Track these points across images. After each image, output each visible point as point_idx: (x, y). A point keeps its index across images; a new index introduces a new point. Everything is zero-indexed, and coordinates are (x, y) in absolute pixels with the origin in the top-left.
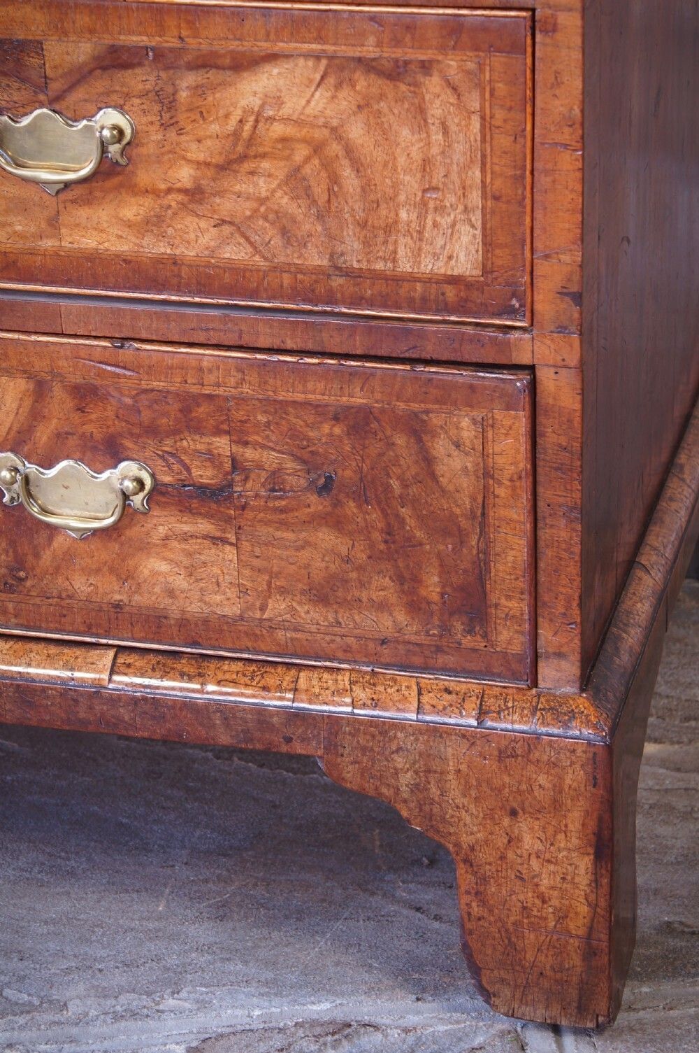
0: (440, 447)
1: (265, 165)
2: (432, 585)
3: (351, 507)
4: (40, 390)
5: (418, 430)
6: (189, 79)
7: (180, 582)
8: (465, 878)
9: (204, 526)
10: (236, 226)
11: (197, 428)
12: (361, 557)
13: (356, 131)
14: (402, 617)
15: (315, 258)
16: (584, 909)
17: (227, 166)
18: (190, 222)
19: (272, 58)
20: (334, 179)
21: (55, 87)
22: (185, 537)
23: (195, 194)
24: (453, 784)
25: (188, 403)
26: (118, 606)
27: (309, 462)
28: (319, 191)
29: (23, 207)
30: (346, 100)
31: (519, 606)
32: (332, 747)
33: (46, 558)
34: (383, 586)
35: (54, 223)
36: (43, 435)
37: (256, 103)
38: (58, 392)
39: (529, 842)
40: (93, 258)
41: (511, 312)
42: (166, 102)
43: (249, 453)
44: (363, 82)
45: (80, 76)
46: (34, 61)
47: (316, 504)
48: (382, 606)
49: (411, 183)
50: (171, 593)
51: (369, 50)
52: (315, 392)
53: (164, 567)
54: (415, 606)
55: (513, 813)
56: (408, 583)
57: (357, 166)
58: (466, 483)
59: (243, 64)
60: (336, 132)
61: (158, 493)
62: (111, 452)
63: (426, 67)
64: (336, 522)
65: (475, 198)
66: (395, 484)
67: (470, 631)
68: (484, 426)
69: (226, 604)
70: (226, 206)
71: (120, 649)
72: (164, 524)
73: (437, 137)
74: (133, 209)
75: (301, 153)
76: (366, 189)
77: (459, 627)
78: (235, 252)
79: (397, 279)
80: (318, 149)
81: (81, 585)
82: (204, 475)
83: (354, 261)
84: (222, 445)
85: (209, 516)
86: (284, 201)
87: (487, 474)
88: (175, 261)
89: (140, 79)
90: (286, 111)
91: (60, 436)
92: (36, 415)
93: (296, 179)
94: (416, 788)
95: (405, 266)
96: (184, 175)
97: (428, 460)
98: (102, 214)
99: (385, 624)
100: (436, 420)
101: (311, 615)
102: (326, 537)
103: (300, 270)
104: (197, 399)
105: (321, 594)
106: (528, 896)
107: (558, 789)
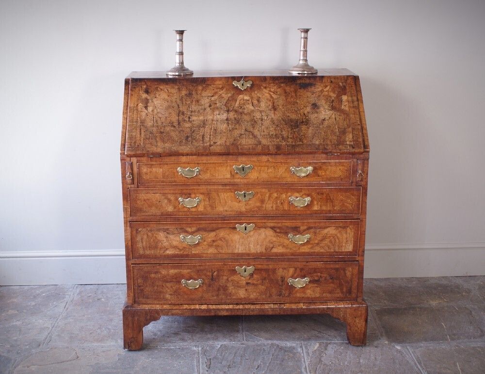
0: (347, 272)
1: (327, 240)
2: (345, 290)
3: (335, 280)
4: (296, 269)
5: (344, 270)
6: (318, 230)
7: (312, 293)
8: (348, 327)
9: (316, 285)
10: (323, 247)
11: (316, 272)
12: (336, 287)
13: (338, 235)
14: (340, 294)
15: (332, 251)
16: (363, 329)
17: (322, 240)
18: (317, 247)
19: (329, 227)
20: (335, 241)
21: (301, 232)
22: (313, 287)
23: (318, 244)
24: (348, 315)
25: (315, 269)
26: (303, 297)
27: (330, 275)
28: (333, 242)
29: (295, 247)
30: (337, 231)
31: (356, 291)
32: (333, 312)
33: (294, 291)
34: (338, 290)
35: (299, 249)
36: (295, 275)
37: (326, 232)
38: (298, 270)
39: (357, 321)
40: (304, 252)
41: (356, 255)
42: (315, 233)
43: (323, 275)
44: (340, 229)
45: (304, 231)
46: (299, 229)
47: (331, 281)
48: (338, 293)
49: (345, 241)
50: (310, 295)
51: (341, 225)
52: (332, 266)
53: (309, 291)
54: (342, 292)
55: (356, 318)
56: (342, 289)
57: (338, 239)
58: (350, 276)
59: (325, 228)
60: (336, 235)
61: (310, 282)
62: (304, 277)
63: (348, 227)
64: (333, 283)
65: (352, 242)
66: (341, 277)
67: (349, 295)
68: (352, 268)
69: (318, 295)
70: (321, 245)
71: (303, 303)
72: (311, 285)
73: (348, 235)
74: (310, 246)
75: (332, 238)
76: (339, 241)
77: (348, 295)
78: (322, 251)
79: (342, 252)
80: (333, 237)
81: (298, 295)
82: (316, 278)
83: (337, 251)
84: (319, 274)
85: (317, 284)
86: (329, 244)
87: (352, 275)
88: (314, 252)
89: (312, 230)
90: (330, 233)
91: (298, 275)
92: (295, 273)
93: (331, 242)
94: (343, 316)
95: (343, 251)
96: (316, 241)
97: (345, 274)
98: (305, 247)
99: (338, 295)
100: (347, 268)
101: (329, 295)
102: (332, 285)
103: (330, 252)
104: (316, 269)
105: (330, 292)
106: (356, 329)
107: (361, 314)
